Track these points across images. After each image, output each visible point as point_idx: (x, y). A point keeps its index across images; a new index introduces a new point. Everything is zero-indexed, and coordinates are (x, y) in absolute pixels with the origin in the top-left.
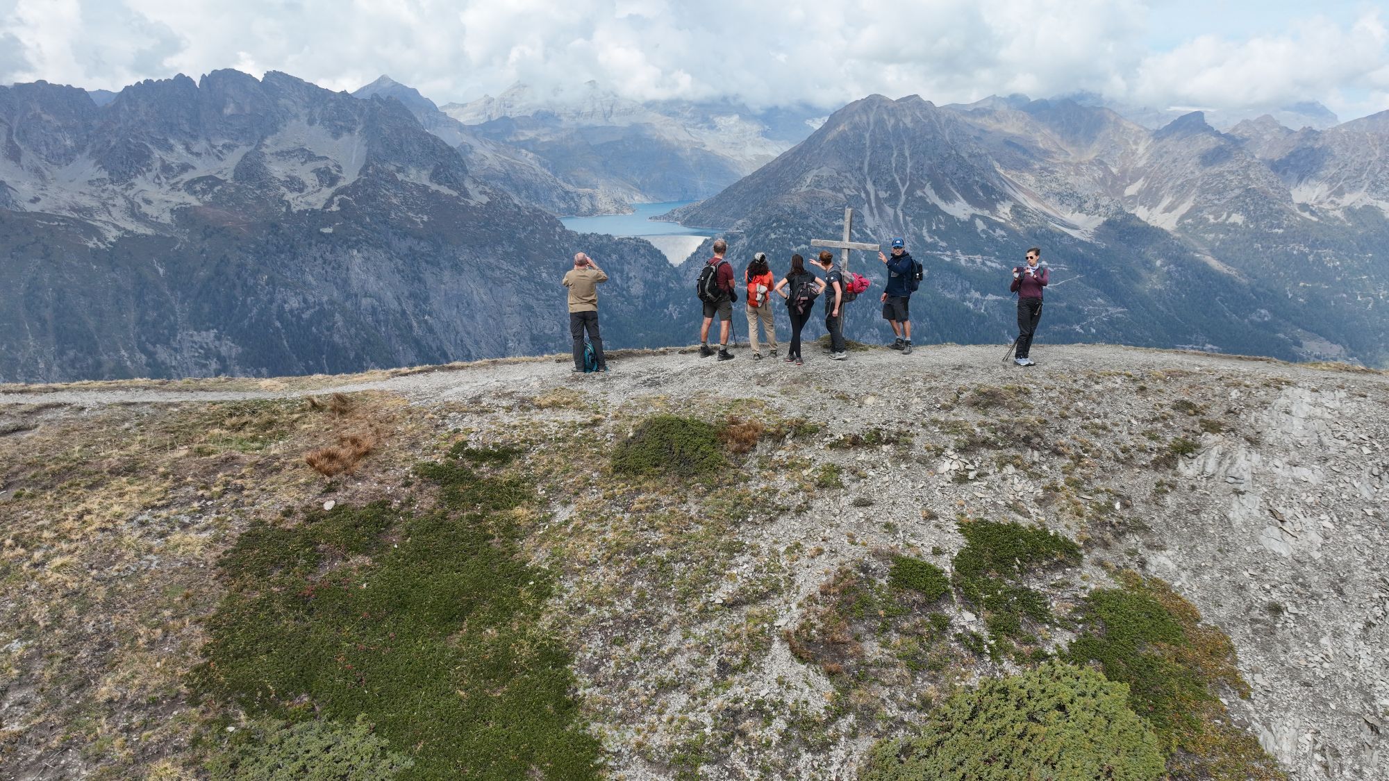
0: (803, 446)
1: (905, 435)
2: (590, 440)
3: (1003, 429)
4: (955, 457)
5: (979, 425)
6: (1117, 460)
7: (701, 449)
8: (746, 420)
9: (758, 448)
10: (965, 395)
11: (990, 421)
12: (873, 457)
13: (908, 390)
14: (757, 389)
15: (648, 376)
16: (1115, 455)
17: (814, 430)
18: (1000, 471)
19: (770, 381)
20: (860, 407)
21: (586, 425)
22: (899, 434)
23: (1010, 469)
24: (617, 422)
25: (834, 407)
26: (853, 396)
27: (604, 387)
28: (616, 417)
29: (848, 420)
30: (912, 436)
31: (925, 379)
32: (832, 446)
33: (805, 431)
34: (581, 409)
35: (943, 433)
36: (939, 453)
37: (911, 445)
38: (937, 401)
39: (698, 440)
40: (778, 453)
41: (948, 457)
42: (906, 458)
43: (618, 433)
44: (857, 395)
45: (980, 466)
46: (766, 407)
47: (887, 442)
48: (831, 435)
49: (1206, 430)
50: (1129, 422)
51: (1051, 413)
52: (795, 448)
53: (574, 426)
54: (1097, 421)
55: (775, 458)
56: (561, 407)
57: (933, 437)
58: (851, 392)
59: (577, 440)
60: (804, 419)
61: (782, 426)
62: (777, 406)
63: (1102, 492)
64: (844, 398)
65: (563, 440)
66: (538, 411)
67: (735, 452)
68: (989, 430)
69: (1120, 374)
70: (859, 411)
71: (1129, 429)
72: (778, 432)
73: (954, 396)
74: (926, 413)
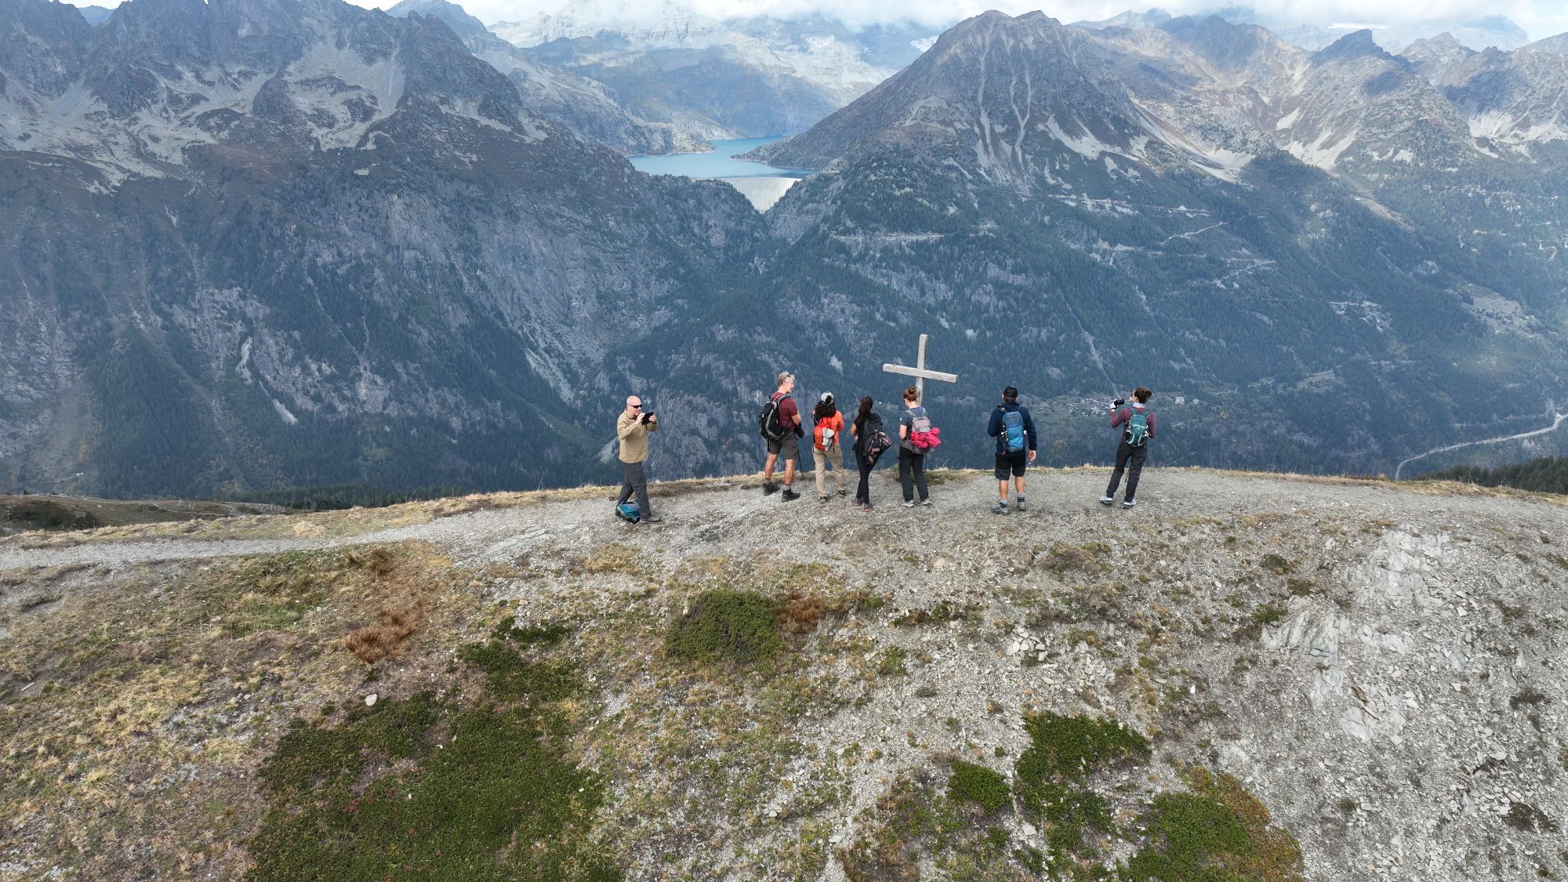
0: (866, 622)
1: (974, 610)
2: (643, 616)
3: (1078, 600)
4: (1026, 635)
5: (1053, 595)
6: (1197, 633)
7: (759, 634)
8: (807, 592)
9: (819, 627)
10: (1042, 555)
11: (1065, 590)
12: (940, 636)
13: (981, 549)
14: (821, 547)
15: (707, 526)
16: (1195, 626)
17: (879, 603)
18: (1072, 650)
19: (834, 539)
20: (929, 571)
21: (640, 597)
22: (967, 608)
23: (1083, 647)
24: (673, 592)
25: (901, 570)
26: (922, 558)
27: (660, 541)
28: (671, 587)
29: (915, 590)
30: (981, 609)
31: (1000, 534)
32: (897, 623)
33: (869, 605)
34: (634, 574)
35: (1015, 605)
36: (1009, 630)
37: (980, 620)
38: (1011, 564)
39: (756, 622)
40: (840, 632)
41: (1018, 635)
42: (974, 636)
43: (674, 607)
44: (926, 556)
45: (1052, 645)
46: (829, 574)
47: (955, 618)
48: (897, 610)
49: (1294, 593)
50: (1213, 584)
51: (1130, 576)
52: (858, 625)
53: (627, 597)
54: (1179, 584)
55: (837, 639)
56: (613, 571)
57: (1004, 610)
58: (920, 550)
59: (630, 616)
60: (868, 590)
61: (844, 601)
62: (841, 572)
63: (1177, 674)
64: (913, 560)
65: (615, 616)
66: (589, 575)
67: (795, 633)
68: (1063, 601)
69: (1209, 521)
70: (927, 578)
71: (1213, 594)
72: (841, 607)
73: (1029, 557)
74: (998, 579)
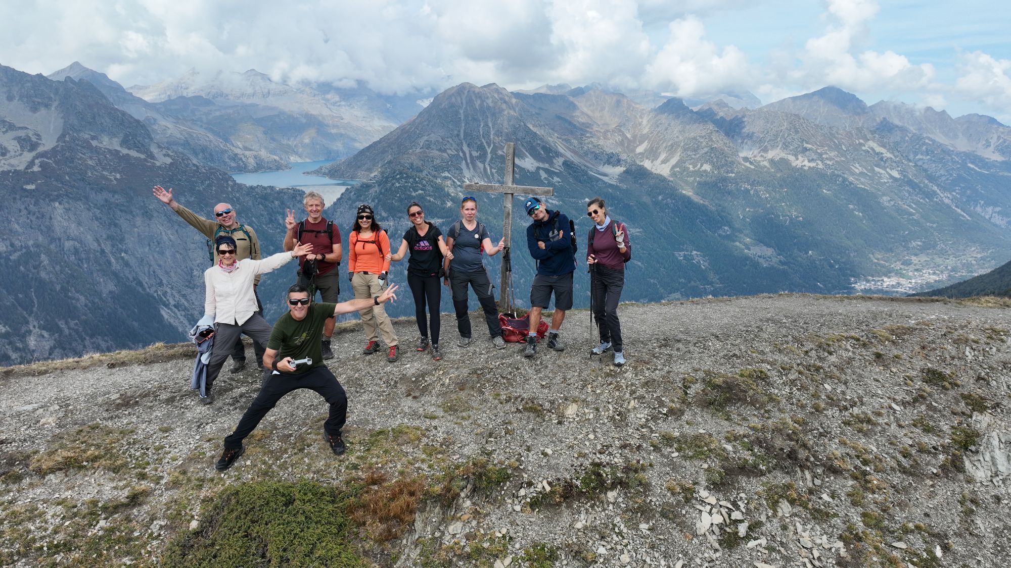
0: (489, 508)
1: (636, 471)
2: (118, 541)
3: (759, 442)
4: (713, 500)
5: (728, 440)
6: (904, 471)
7: (319, 553)
8: (394, 471)
9: (418, 525)
10: (696, 389)
11: (741, 431)
12: (598, 516)
13: (618, 388)
14: (407, 404)
16: (899, 464)
17: (503, 477)
18: (775, 515)
19: (425, 390)
20: (560, 423)
21: (117, 508)
22: (627, 469)
23: (785, 508)
24: (176, 494)
25: (522, 424)
26: (547, 405)
27: (168, 415)
28: (175, 484)
29: (549, 451)
30: (643, 469)
31: (635, 368)
32: (534, 504)
33: (489, 480)
34: (116, 470)
35: (685, 458)
36: (689, 495)
37: (646, 486)
38: (662, 404)
39: (316, 530)
40: (451, 529)
41: (702, 502)
42: (645, 511)
43: (176, 518)
44: (552, 402)
45: (748, 512)
46: (425, 440)
47: (613, 487)
48: (530, 484)
51: (803, 407)
52: (476, 513)
53: (94, 511)
54: (856, 411)
55: (447, 541)
56: (81, 467)
57: (675, 468)
58: (544, 397)
59: (94, 544)
60: (484, 458)
61: (452, 479)
62: (441, 436)
64: (534, 409)
65: (67, 547)
66: (36, 480)
67: (380, 541)
68: (744, 445)
70: (560, 431)
71: (897, 420)
72: (448, 489)
73: (680, 393)
74: (651, 424)
